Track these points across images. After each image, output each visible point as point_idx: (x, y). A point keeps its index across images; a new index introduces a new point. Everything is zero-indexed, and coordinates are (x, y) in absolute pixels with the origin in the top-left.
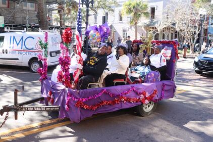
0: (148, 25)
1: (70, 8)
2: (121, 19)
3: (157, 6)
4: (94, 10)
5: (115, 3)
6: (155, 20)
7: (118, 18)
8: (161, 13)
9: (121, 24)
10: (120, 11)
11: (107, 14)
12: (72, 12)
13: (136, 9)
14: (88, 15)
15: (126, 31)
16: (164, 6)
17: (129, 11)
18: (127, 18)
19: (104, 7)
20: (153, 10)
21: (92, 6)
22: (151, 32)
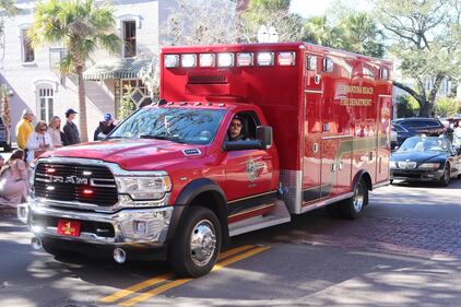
0: (118, 74)
2: (29, 55)
3: (141, 18)
6: (137, 59)
7: (17, 51)
8: (155, 37)
9: (32, 72)
10: (24, 31)
13: (79, 26)
15: (49, 92)
16: (163, 16)
17: (56, 31)
18: (49, 53)
20: (130, 28)
22: (129, 96)
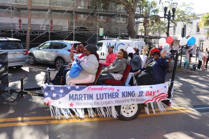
1: (154, 21)
4: (174, 23)
5: (193, 16)
11: (185, 26)
12: (155, 24)
14: (169, 27)
19: (183, 19)
21: (173, 19)
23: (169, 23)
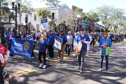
0: (51, 22)
1: (5, 11)
2: (35, 19)
3: (55, 12)
4: (20, 13)
5: (32, 10)
6: (54, 20)
7: (33, 18)
8: (58, 16)
9: (36, 22)
10: (35, 15)
11: (27, 16)
12: (6, 14)
13: (44, 14)
14: (16, 16)
15: (38, 25)
16: (59, 12)
17: (40, 14)
18: (39, 18)
19: (26, 11)
20: (53, 14)
21: (19, 11)
22: (53, 26)
23: (16, 14)
